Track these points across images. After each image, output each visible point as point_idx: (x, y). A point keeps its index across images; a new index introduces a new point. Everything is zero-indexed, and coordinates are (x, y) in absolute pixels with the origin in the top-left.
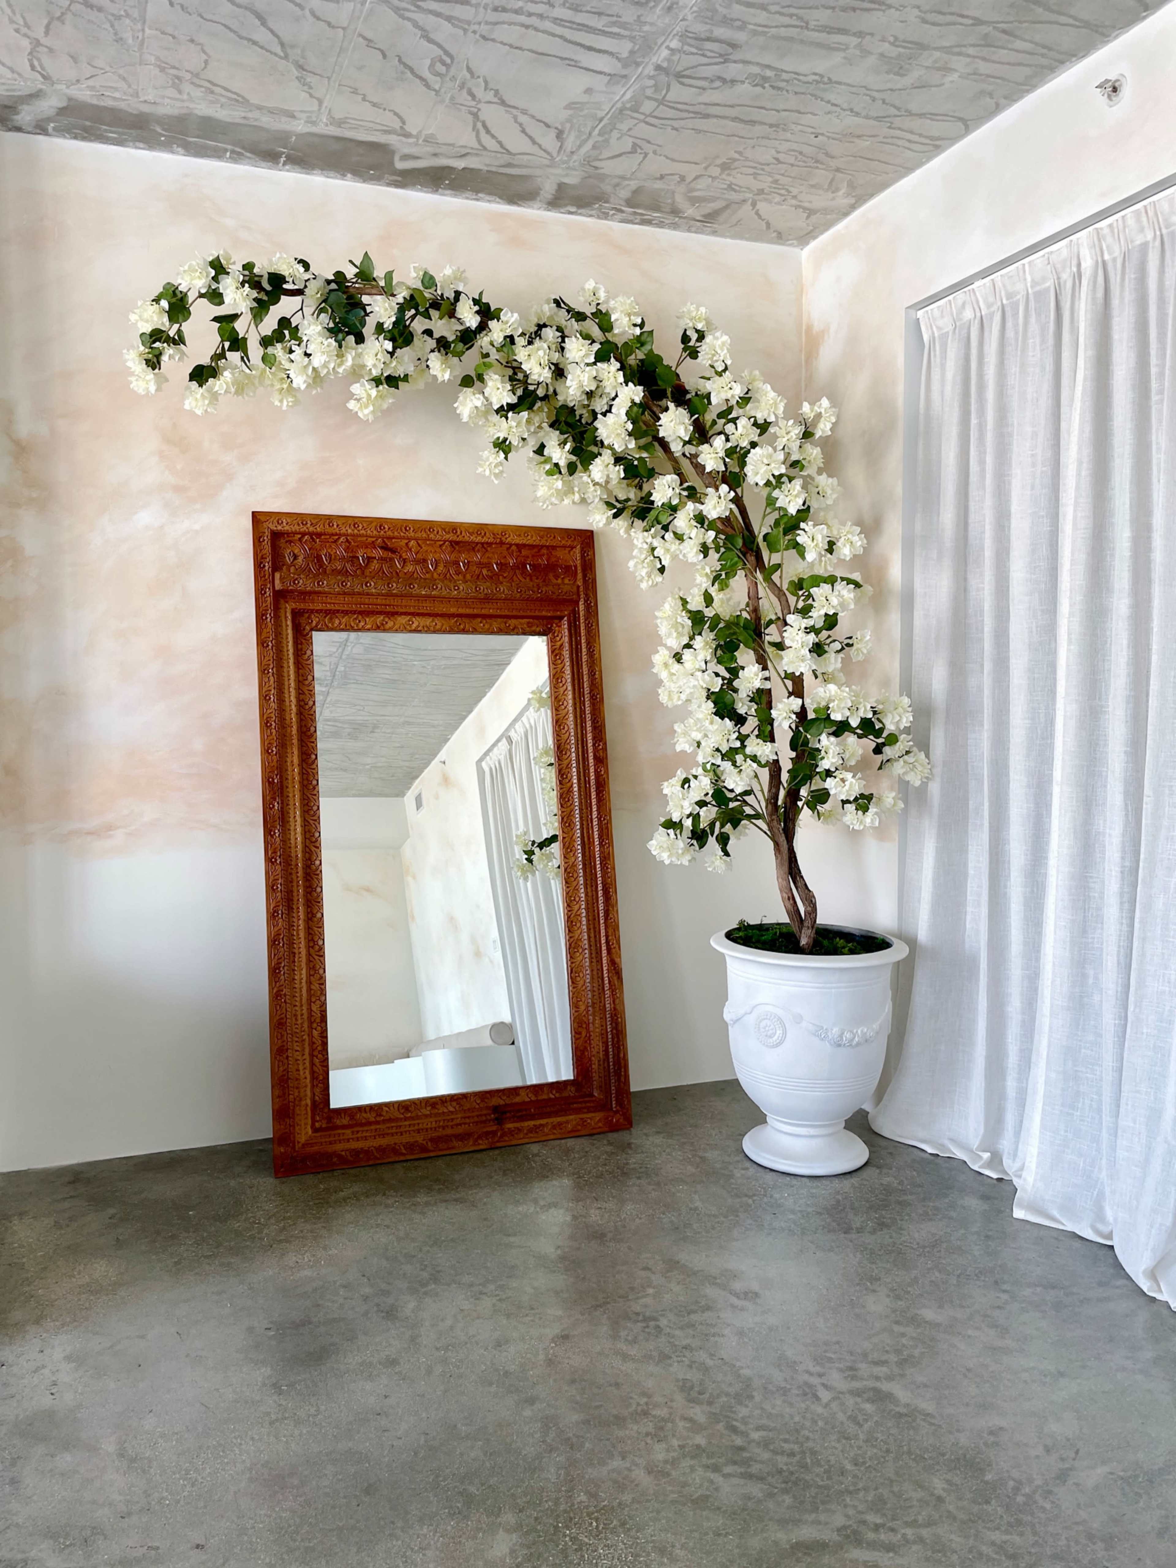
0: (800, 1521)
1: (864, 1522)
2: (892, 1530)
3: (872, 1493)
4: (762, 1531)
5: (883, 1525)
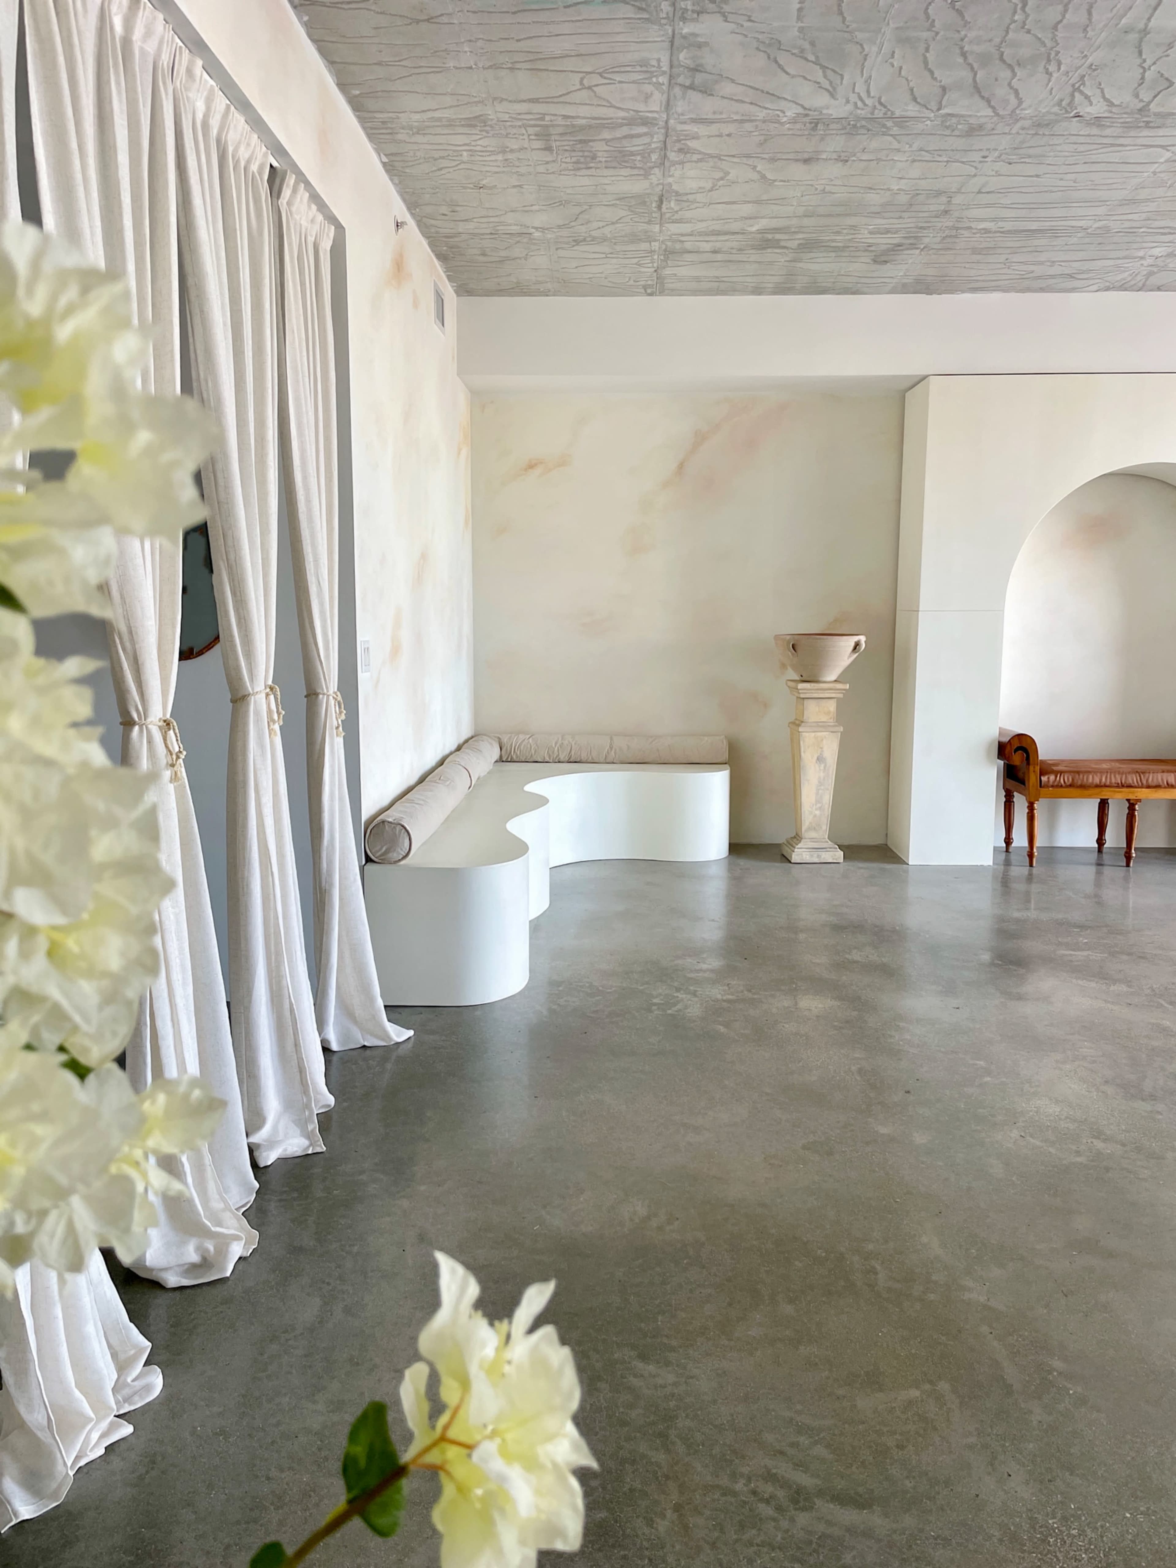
0: (848, 1530)
1: (779, 1509)
2: (754, 1493)
3: (746, 1537)
4: (895, 1532)
5: (762, 1500)
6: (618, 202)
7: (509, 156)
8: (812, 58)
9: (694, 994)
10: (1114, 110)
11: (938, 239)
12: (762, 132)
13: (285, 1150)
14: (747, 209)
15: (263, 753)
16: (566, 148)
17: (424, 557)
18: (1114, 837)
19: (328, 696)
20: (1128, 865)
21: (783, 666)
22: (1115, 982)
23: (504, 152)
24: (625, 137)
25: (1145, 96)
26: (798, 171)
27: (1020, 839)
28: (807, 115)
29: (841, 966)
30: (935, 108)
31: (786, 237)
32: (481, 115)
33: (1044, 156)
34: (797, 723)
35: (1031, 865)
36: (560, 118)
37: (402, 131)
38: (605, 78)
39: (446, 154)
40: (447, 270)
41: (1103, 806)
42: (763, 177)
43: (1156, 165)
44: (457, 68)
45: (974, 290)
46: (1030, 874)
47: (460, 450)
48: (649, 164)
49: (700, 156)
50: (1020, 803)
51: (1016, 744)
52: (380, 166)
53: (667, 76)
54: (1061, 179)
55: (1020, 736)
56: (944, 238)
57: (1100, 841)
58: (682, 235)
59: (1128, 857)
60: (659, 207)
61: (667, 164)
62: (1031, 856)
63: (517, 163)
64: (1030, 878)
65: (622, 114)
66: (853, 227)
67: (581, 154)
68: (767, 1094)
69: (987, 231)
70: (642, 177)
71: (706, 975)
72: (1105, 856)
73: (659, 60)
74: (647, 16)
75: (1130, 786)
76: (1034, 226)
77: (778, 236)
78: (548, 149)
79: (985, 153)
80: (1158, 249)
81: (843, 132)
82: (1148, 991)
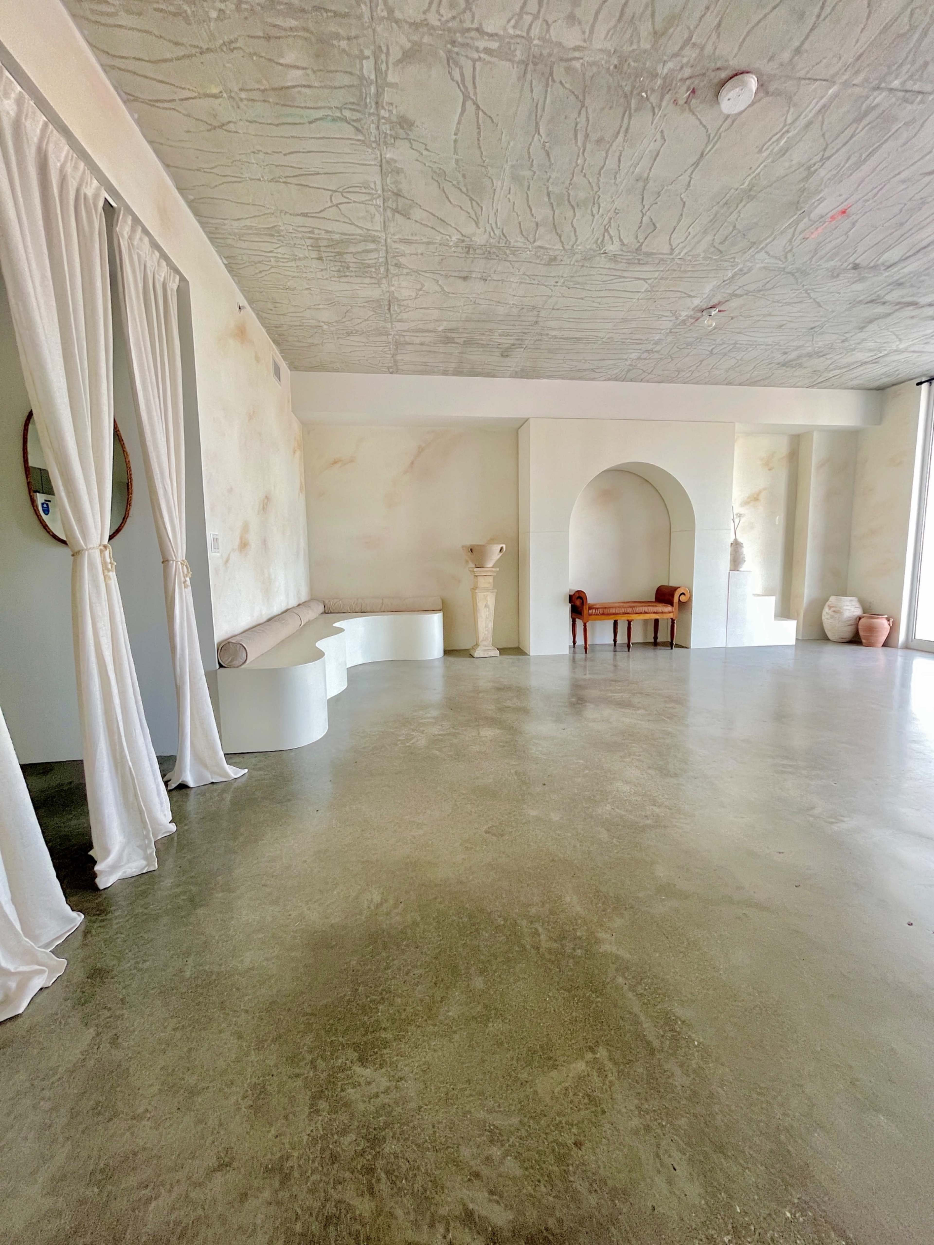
6: (366, 304)
7: (299, 263)
8: (464, 189)
9: (423, 732)
10: (624, 248)
11: (532, 342)
12: (441, 253)
13: (125, 872)
14: (436, 314)
15: (98, 593)
16: (331, 258)
17: (267, 498)
18: (622, 638)
19: (177, 562)
20: (629, 651)
21: (467, 562)
22: (639, 708)
23: (295, 260)
24: (363, 251)
25: (641, 238)
26: (460, 284)
27: (580, 641)
28: (463, 241)
29: (501, 710)
30: (532, 241)
31: (457, 336)
32: (275, 226)
33: (586, 283)
34: (474, 588)
35: (586, 653)
36: (323, 232)
37: (230, 237)
38: (345, 197)
39: (261, 259)
40: (282, 351)
41: (616, 624)
42: (443, 289)
43: (639, 294)
44: (251, 180)
45: (549, 377)
46: (586, 657)
47: (294, 452)
48: (380, 275)
49: (408, 271)
50: (579, 623)
51: (577, 595)
52: (223, 267)
53: (382, 199)
54: (593, 302)
55: (578, 592)
56: (536, 340)
57: (615, 641)
58: (404, 331)
59: (629, 646)
60: (389, 309)
61: (390, 276)
62: (586, 648)
63: (304, 270)
64: (586, 659)
65: (359, 231)
66: (491, 330)
67: (339, 264)
68: (463, 794)
69: (555, 337)
70: (377, 286)
71: (430, 720)
72: (617, 647)
73: (375, 183)
74: (363, 138)
75: (628, 613)
76: (578, 335)
77: (453, 335)
78: (320, 259)
79: (557, 279)
80: (634, 354)
81: (483, 256)
82: (655, 712)
